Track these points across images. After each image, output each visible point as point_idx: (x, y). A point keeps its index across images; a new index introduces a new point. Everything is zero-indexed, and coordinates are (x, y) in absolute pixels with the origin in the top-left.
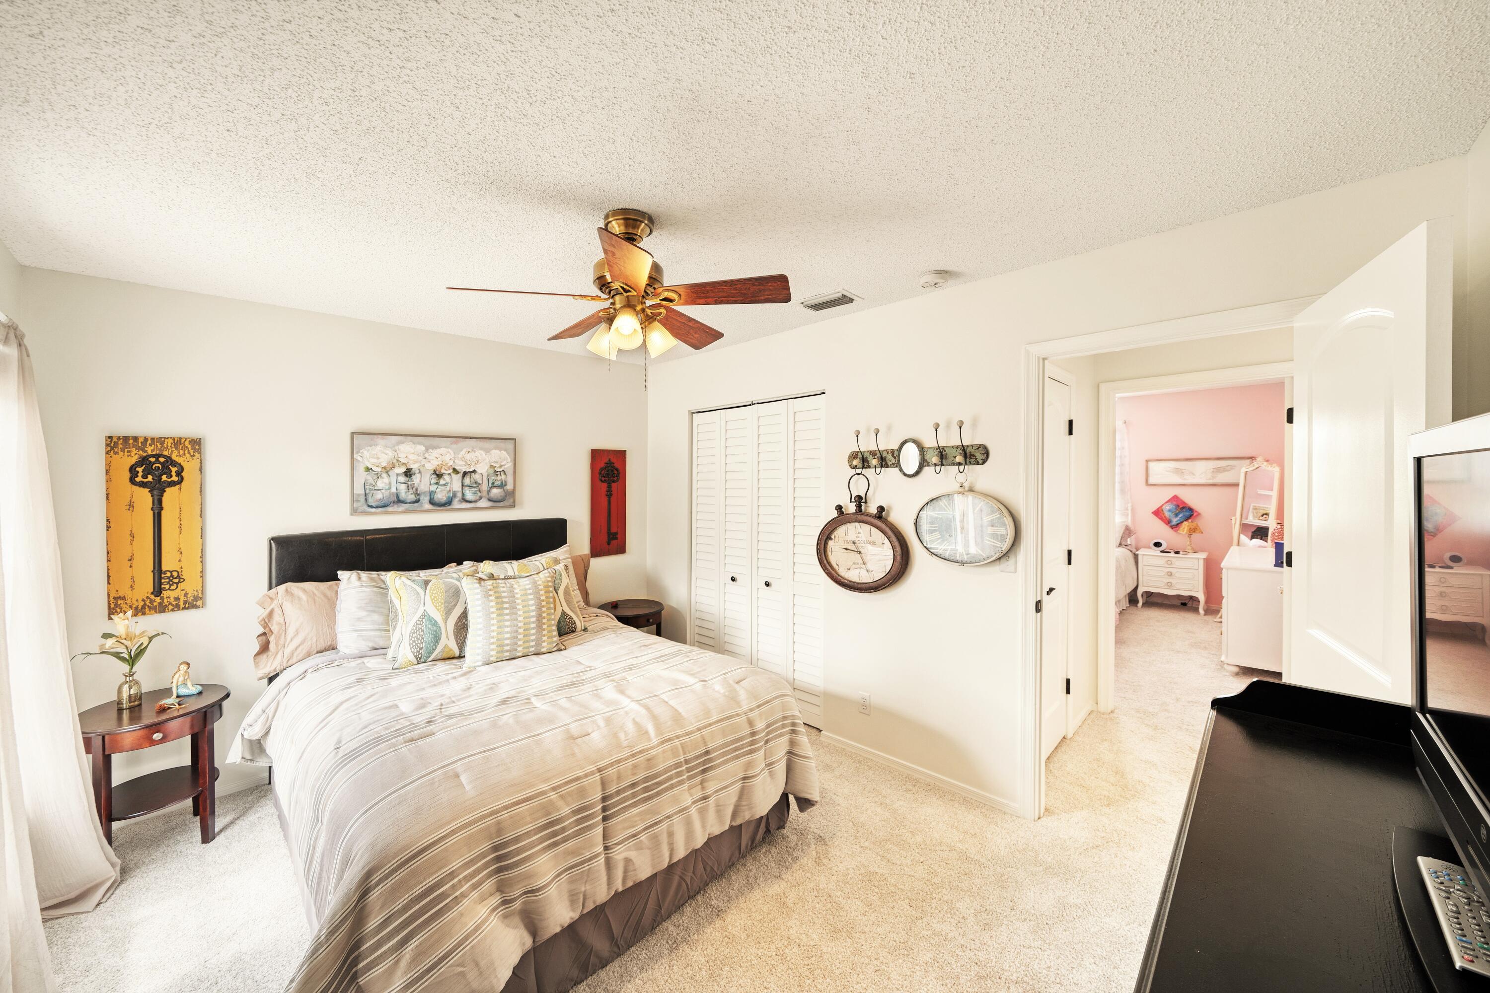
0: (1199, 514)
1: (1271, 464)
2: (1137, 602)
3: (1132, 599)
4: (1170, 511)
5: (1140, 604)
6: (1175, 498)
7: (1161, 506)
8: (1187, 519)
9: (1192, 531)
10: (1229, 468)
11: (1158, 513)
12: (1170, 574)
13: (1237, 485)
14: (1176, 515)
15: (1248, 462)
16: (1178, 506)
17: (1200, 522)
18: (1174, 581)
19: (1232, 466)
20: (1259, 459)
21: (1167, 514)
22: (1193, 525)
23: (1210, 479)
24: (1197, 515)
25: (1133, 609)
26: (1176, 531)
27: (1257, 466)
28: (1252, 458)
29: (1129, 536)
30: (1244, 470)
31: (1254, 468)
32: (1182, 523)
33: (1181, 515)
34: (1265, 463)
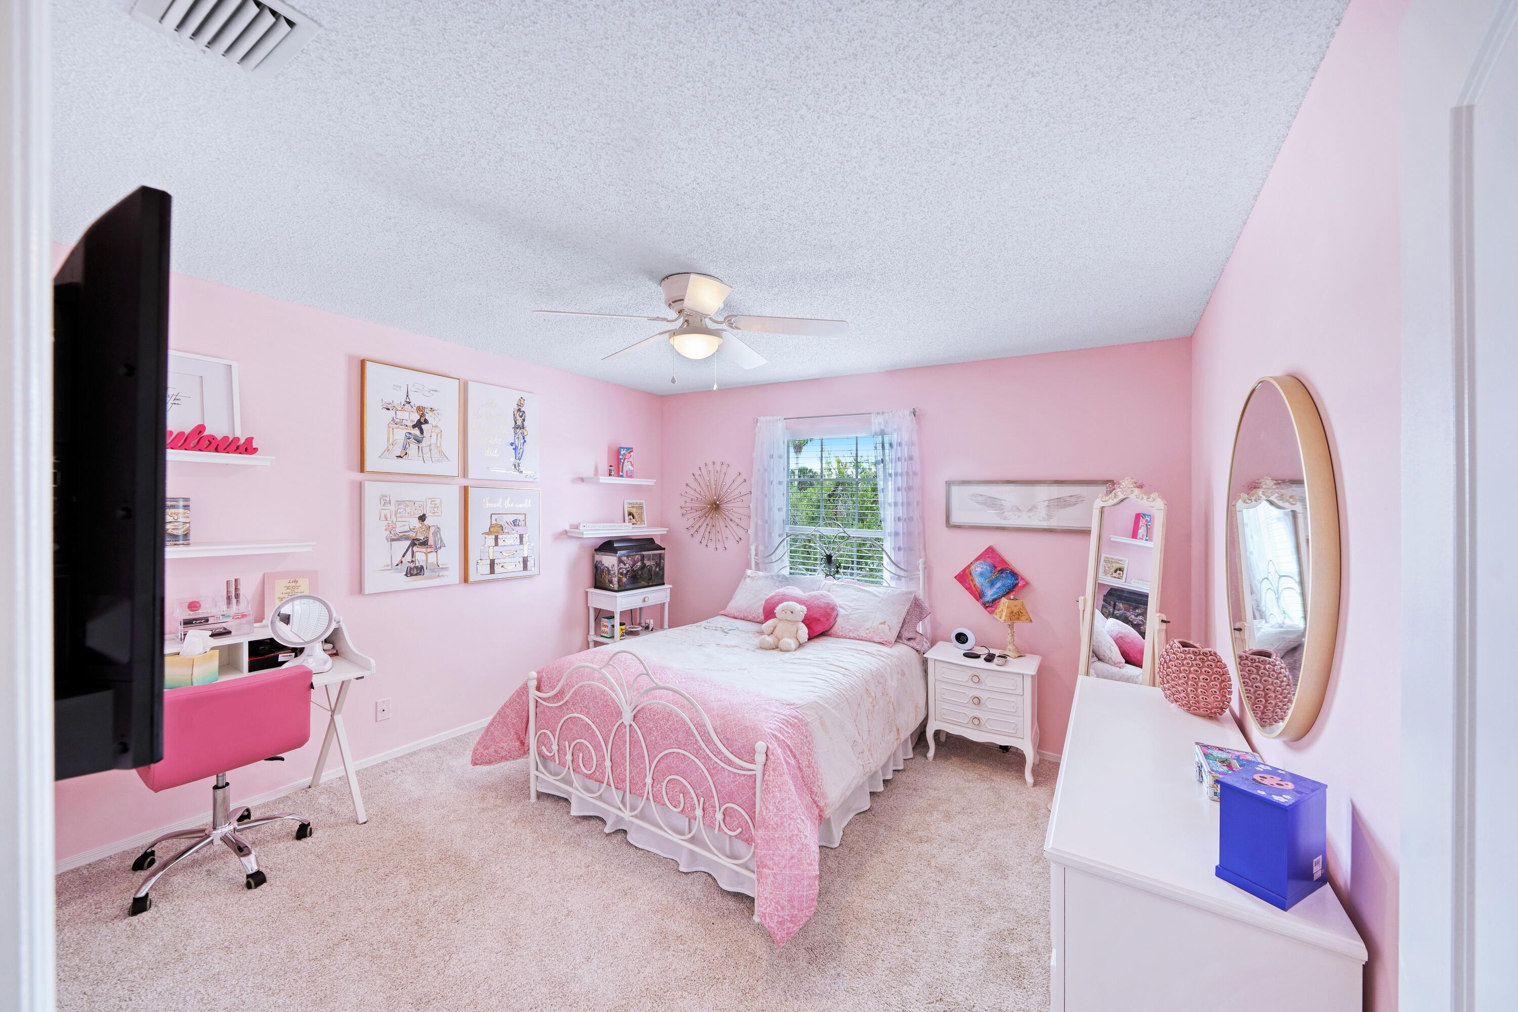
0: (1027, 584)
1: (1148, 494)
2: (927, 747)
3: (919, 739)
4: (981, 575)
5: (931, 753)
6: (990, 553)
7: (969, 566)
8: (1009, 591)
9: (1015, 616)
10: (1073, 499)
11: (963, 578)
12: (977, 701)
13: (1086, 532)
14: (992, 584)
15: (1103, 489)
16: (995, 567)
17: (1027, 600)
18: (983, 716)
19: (1079, 497)
20: (1126, 483)
21: (978, 581)
22: (1016, 605)
23: (1044, 520)
24: (1024, 586)
25: (920, 760)
26: (991, 612)
27: (1121, 496)
28: (1110, 484)
29: (921, 618)
30: (1098, 504)
31: (1116, 501)
32: (1000, 598)
33: (998, 585)
34: (1137, 491)
